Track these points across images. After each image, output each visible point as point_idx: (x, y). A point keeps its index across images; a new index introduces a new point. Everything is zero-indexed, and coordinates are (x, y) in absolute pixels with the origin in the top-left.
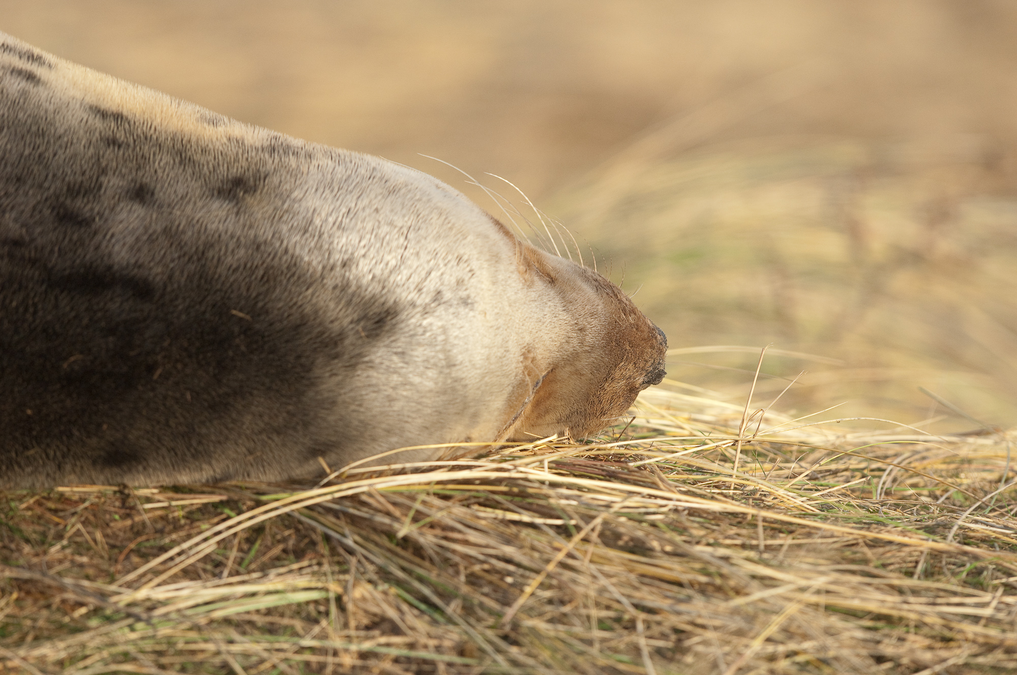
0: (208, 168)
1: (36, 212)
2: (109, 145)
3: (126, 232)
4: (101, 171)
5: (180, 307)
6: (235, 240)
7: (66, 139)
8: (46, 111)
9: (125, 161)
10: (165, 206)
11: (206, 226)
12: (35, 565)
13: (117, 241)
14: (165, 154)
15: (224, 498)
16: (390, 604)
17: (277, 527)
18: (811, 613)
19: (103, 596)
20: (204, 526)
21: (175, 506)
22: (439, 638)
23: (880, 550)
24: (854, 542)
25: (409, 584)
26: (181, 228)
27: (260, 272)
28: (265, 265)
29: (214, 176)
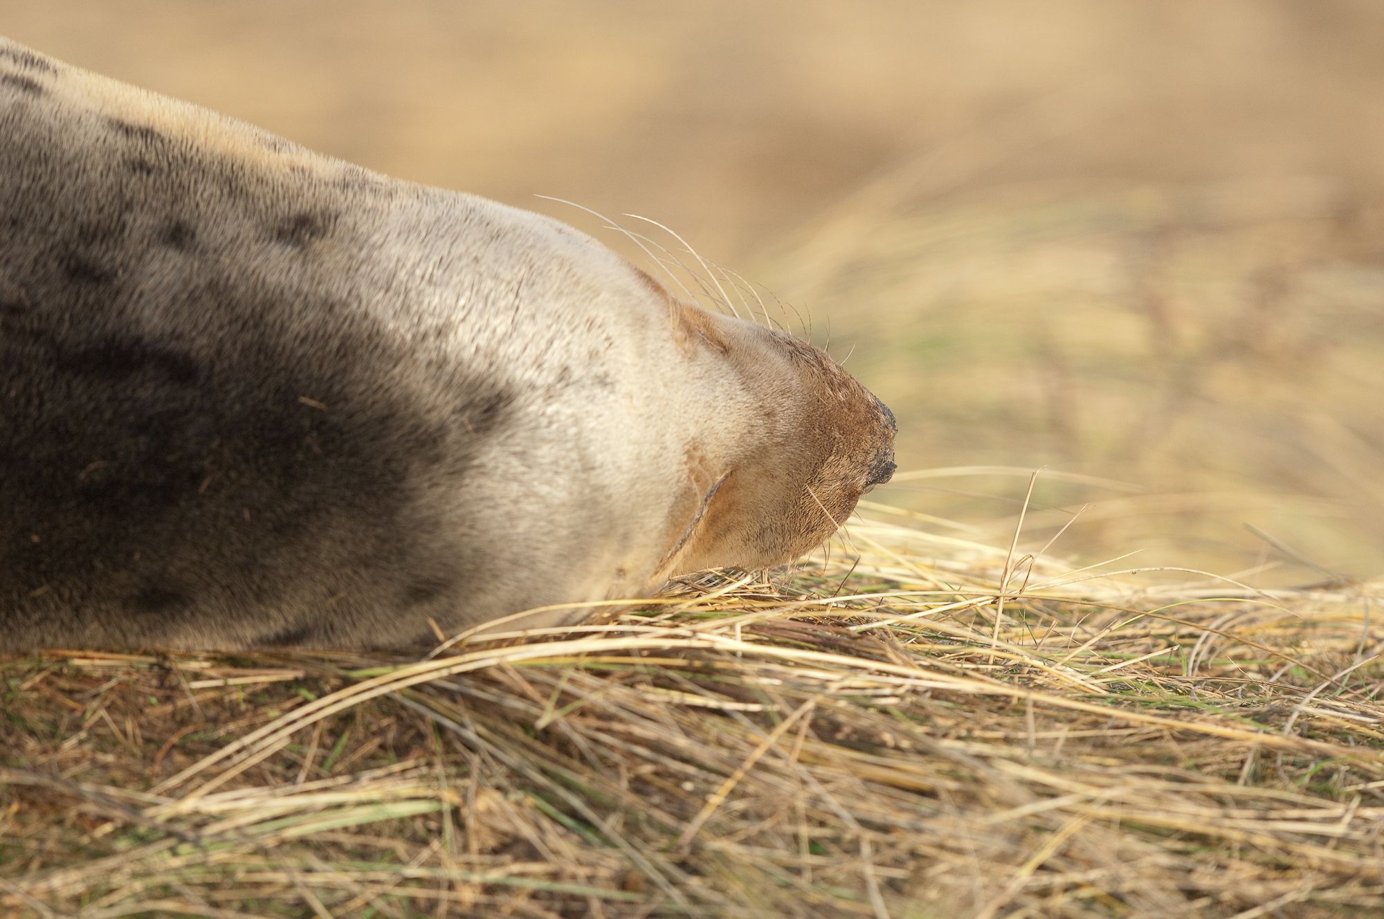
0: (265, 202)
1: (39, 267)
2: (134, 170)
3: (159, 290)
4: (124, 206)
5: (233, 394)
6: (302, 297)
7: (76, 166)
8: (50, 130)
9: (158, 191)
10: (211, 251)
11: (264, 278)
12: (42, 766)
13: (149, 302)
14: (210, 182)
15: (300, 674)
16: (525, 819)
17: (372, 714)
18: (1098, 832)
19: (135, 807)
20: (273, 713)
21: (232, 686)
22: (592, 865)
23: (1194, 747)
24: (1157, 734)
25: (552, 792)
26: (232, 281)
27: (335, 343)
28: (341, 334)
29: (272, 213)
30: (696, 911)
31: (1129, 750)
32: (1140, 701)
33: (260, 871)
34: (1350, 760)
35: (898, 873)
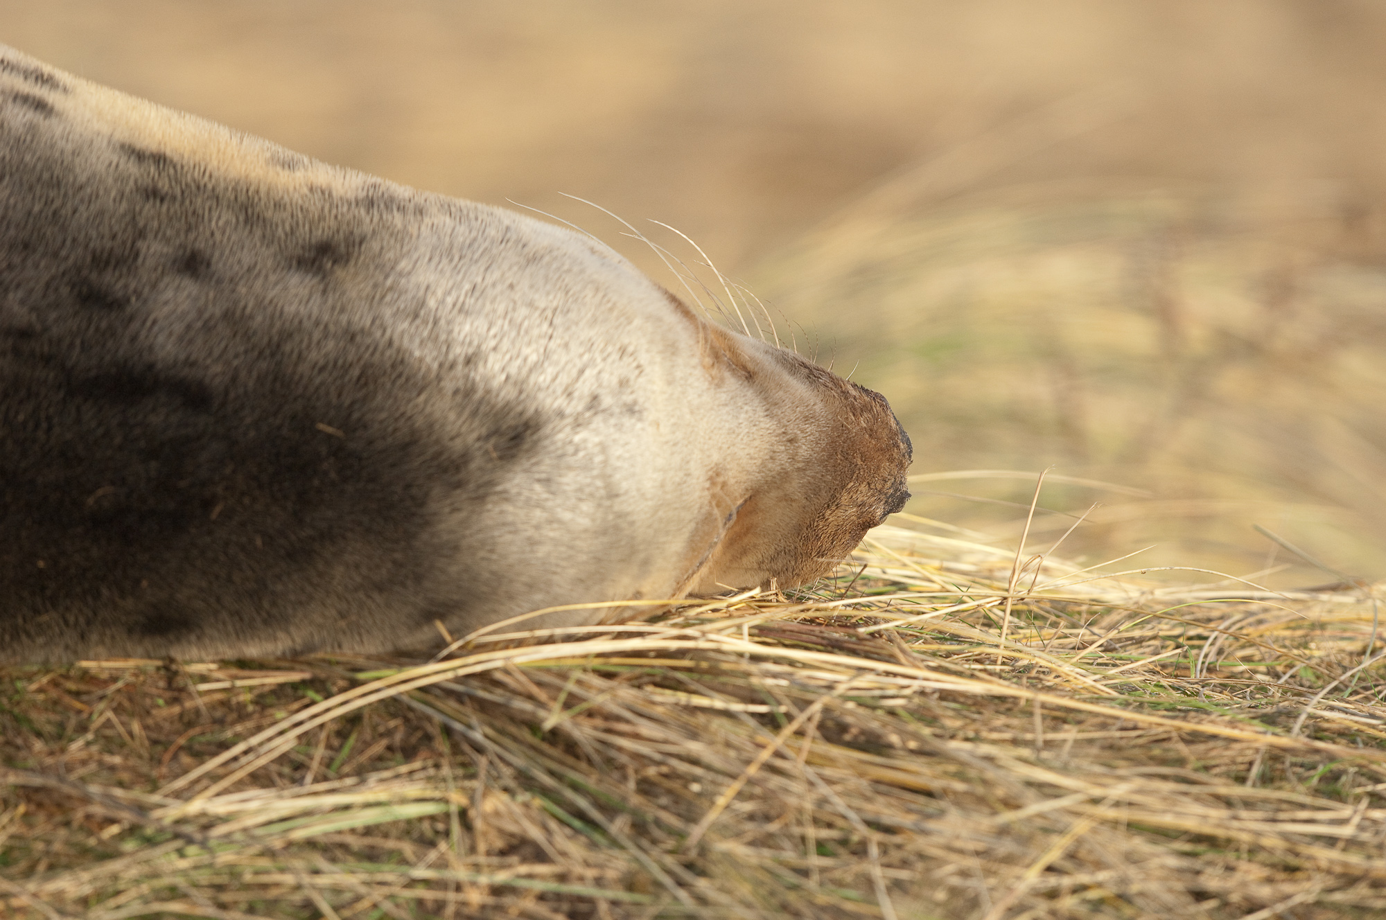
0: (284, 229)
1: (51, 291)
2: (148, 198)
3: (173, 318)
4: (137, 233)
5: (248, 420)
6: (321, 328)
7: (89, 190)
8: (62, 152)
9: (171, 219)
10: (227, 281)
11: (282, 309)
12: (49, 767)
13: (162, 329)
14: (225, 209)
15: (306, 676)
16: (532, 820)
17: (379, 716)
18: (1106, 834)
19: (142, 809)
20: (280, 714)
21: (239, 687)
22: (600, 866)
23: (1201, 747)
24: (1165, 736)
25: (558, 793)
26: (248, 310)
27: (356, 372)
28: (362, 362)
29: (291, 241)
30: (705, 912)
31: (1136, 752)
32: (1148, 703)
33: (266, 872)
34: (1359, 761)
35: (904, 875)
